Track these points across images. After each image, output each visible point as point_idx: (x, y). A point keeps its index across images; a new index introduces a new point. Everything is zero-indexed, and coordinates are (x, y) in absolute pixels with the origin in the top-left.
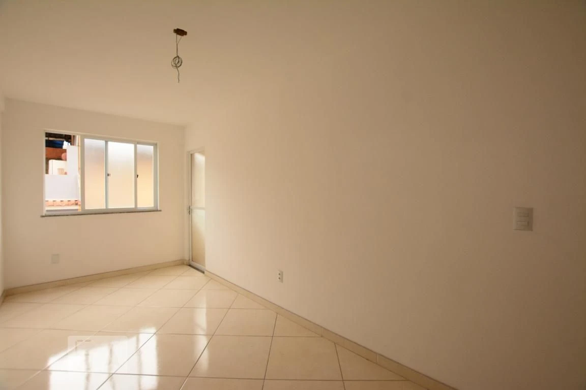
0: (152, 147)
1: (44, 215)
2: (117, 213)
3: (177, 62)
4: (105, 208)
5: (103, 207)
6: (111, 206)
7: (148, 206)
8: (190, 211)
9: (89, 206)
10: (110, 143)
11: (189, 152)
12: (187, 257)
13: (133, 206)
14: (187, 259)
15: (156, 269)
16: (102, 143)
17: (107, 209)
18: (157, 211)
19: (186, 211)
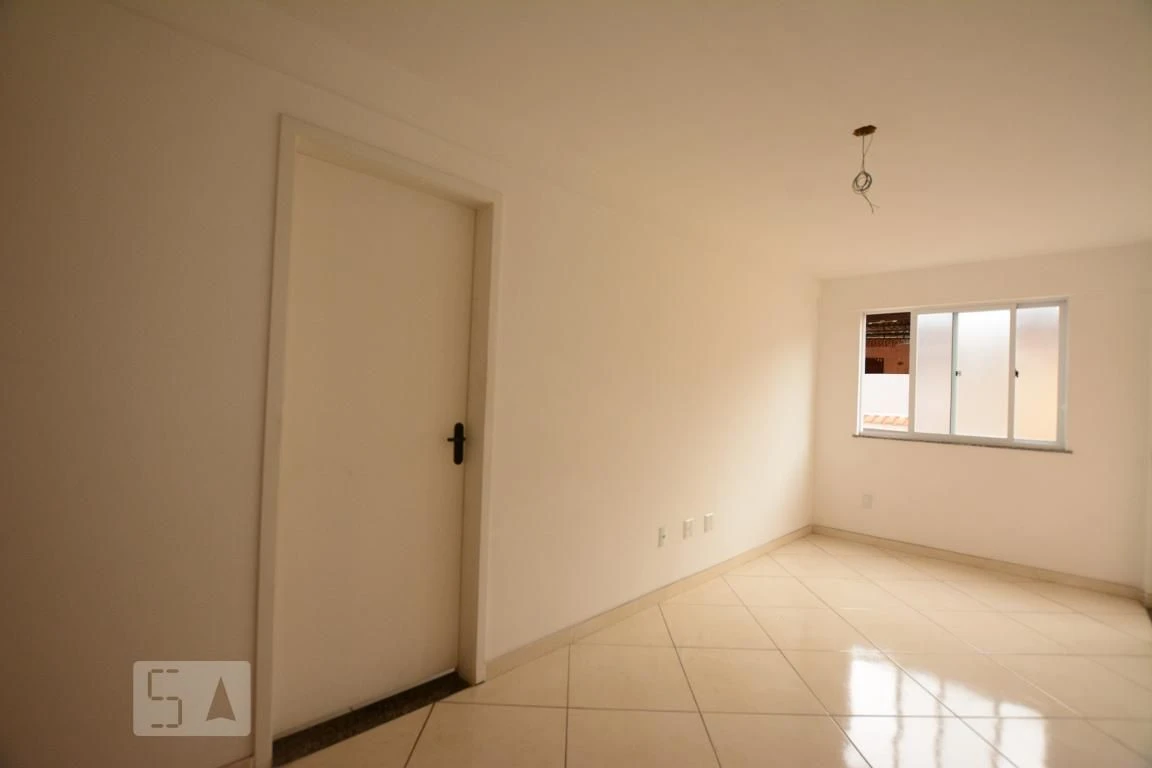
0: (1055, 308)
1: (857, 434)
2: (966, 444)
3: (863, 182)
4: (948, 433)
5: (946, 431)
6: (961, 431)
9: (922, 429)
10: (962, 316)
13: (1003, 434)
16: (947, 317)
17: (951, 435)
18: (1063, 451)
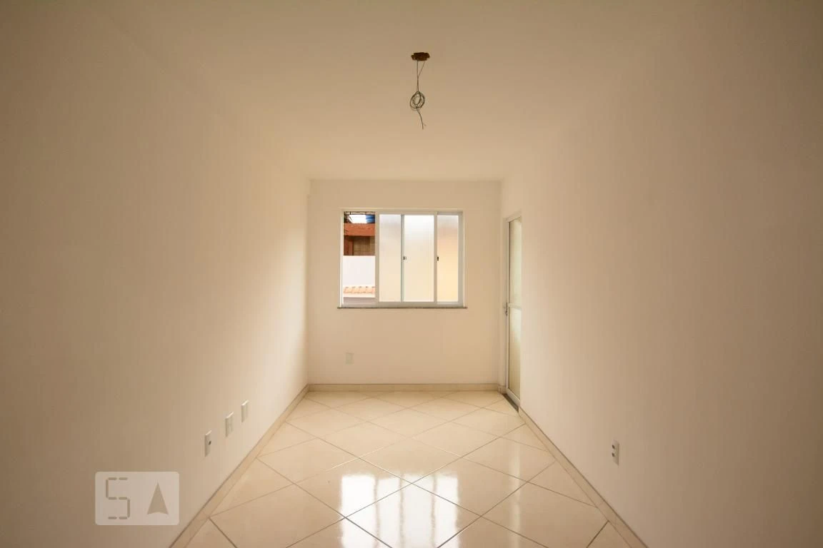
0: (457, 217)
1: (341, 306)
2: (413, 308)
3: (418, 101)
4: (400, 301)
5: (398, 300)
6: (407, 299)
7: (451, 301)
8: (507, 311)
9: (384, 298)
10: (407, 218)
11: (507, 219)
12: (502, 381)
13: (432, 300)
14: (502, 384)
15: (459, 391)
16: (398, 217)
17: (402, 302)
18: (462, 307)
19: (502, 311)
